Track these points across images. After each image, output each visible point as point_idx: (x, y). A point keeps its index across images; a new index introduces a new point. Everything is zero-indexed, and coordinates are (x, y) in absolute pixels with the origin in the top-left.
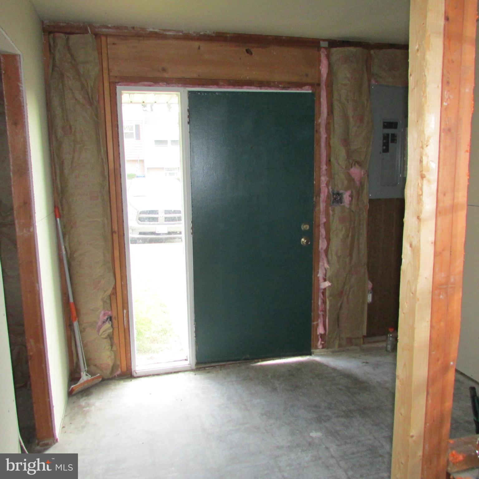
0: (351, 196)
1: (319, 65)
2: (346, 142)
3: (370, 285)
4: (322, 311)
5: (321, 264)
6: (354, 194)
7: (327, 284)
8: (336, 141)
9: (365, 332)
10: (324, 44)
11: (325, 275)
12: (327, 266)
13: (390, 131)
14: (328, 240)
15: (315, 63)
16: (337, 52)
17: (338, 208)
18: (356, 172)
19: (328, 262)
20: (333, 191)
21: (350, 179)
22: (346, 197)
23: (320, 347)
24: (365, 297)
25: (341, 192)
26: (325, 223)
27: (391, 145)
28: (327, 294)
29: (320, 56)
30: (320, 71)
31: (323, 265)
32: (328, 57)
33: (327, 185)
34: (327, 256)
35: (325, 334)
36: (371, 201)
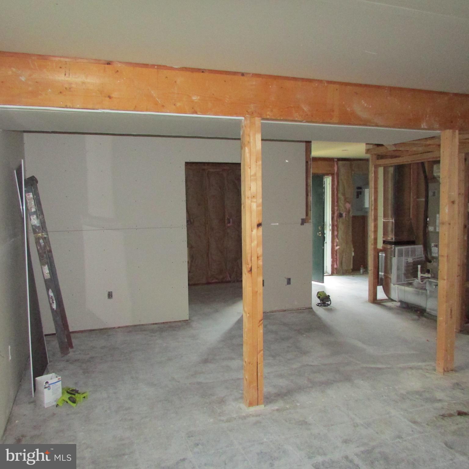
0: (346, 214)
1: (334, 167)
2: (344, 194)
3: (353, 249)
4: (335, 259)
5: (335, 240)
6: (347, 213)
7: (338, 247)
8: (340, 195)
9: (352, 267)
10: (336, 160)
11: (337, 244)
12: (337, 241)
13: (359, 190)
14: (338, 231)
15: (333, 166)
16: (340, 163)
17: (341, 219)
18: (348, 206)
19: (338, 239)
20: (339, 213)
21: (346, 208)
22: (344, 215)
23: (335, 273)
24: (351, 254)
25: (342, 213)
26: (336, 225)
27: (360, 195)
28: (338, 251)
29: (334, 164)
30: (334, 170)
31: (336, 241)
32: (337, 165)
33: (337, 210)
34: (337, 237)
35: (337, 268)
36: (354, 217)
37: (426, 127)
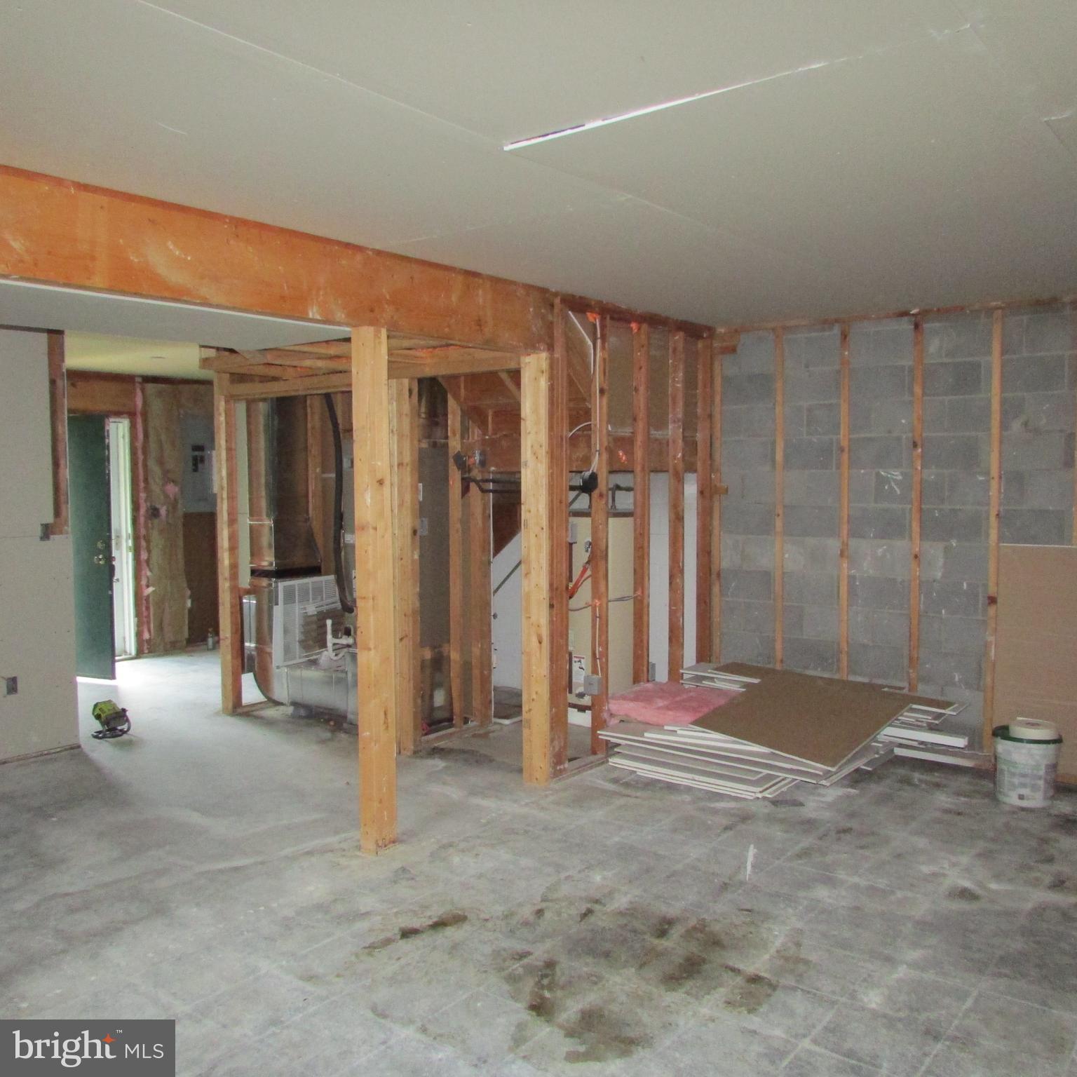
0: (168, 511)
1: (135, 397)
2: (161, 462)
3: (188, 592)
4: (146, 617)
5: (143, 572)
6: (170, 508)
7: (151, 589)
8: (152, 464)
9: (186, 635)
10: (140, 380)
11: (148, 582)
12: (149, 574)
13: (196, 453)
14: (149, 551)
15: (131, 395)
16: (150, 387)
17: (156, 521)
18: (172, 489)
19: (151, 570)
20: (151, 506)
21: (166, 496)
22: (163, 511)
23: (146, 651)
24: (185, 603)
25: (158, 506)
26: (144, 536)
27: (200, 466)
28: (151, 599)
29: (135, 389)
30: (135, 402)
31: (146, 573)
32: (143, 391)
33: (146, 501)
34: (148, 565)
35: (150, 639)
36: (187, 517)
37: (318, 317)
